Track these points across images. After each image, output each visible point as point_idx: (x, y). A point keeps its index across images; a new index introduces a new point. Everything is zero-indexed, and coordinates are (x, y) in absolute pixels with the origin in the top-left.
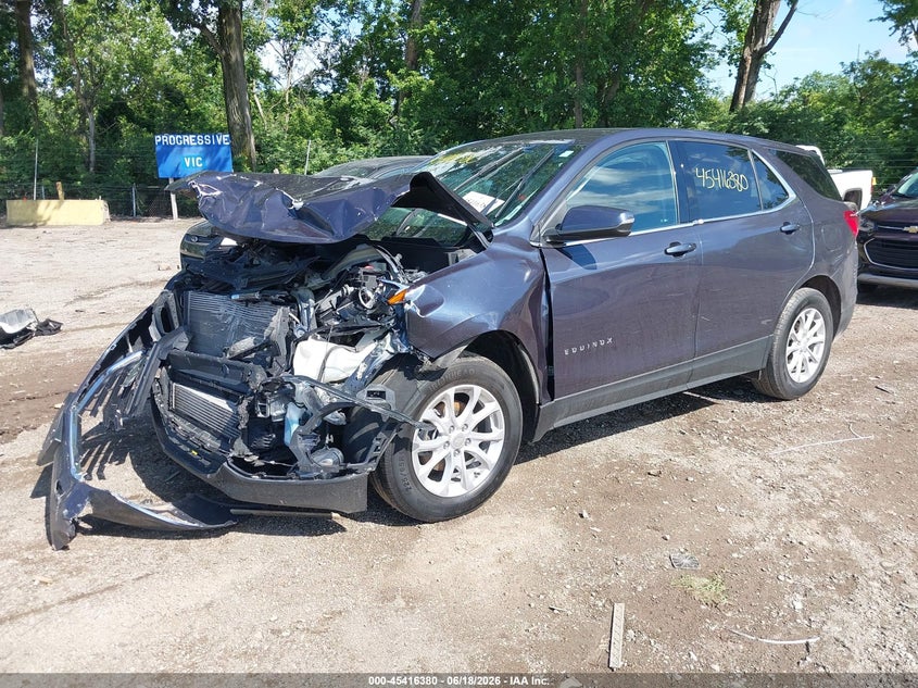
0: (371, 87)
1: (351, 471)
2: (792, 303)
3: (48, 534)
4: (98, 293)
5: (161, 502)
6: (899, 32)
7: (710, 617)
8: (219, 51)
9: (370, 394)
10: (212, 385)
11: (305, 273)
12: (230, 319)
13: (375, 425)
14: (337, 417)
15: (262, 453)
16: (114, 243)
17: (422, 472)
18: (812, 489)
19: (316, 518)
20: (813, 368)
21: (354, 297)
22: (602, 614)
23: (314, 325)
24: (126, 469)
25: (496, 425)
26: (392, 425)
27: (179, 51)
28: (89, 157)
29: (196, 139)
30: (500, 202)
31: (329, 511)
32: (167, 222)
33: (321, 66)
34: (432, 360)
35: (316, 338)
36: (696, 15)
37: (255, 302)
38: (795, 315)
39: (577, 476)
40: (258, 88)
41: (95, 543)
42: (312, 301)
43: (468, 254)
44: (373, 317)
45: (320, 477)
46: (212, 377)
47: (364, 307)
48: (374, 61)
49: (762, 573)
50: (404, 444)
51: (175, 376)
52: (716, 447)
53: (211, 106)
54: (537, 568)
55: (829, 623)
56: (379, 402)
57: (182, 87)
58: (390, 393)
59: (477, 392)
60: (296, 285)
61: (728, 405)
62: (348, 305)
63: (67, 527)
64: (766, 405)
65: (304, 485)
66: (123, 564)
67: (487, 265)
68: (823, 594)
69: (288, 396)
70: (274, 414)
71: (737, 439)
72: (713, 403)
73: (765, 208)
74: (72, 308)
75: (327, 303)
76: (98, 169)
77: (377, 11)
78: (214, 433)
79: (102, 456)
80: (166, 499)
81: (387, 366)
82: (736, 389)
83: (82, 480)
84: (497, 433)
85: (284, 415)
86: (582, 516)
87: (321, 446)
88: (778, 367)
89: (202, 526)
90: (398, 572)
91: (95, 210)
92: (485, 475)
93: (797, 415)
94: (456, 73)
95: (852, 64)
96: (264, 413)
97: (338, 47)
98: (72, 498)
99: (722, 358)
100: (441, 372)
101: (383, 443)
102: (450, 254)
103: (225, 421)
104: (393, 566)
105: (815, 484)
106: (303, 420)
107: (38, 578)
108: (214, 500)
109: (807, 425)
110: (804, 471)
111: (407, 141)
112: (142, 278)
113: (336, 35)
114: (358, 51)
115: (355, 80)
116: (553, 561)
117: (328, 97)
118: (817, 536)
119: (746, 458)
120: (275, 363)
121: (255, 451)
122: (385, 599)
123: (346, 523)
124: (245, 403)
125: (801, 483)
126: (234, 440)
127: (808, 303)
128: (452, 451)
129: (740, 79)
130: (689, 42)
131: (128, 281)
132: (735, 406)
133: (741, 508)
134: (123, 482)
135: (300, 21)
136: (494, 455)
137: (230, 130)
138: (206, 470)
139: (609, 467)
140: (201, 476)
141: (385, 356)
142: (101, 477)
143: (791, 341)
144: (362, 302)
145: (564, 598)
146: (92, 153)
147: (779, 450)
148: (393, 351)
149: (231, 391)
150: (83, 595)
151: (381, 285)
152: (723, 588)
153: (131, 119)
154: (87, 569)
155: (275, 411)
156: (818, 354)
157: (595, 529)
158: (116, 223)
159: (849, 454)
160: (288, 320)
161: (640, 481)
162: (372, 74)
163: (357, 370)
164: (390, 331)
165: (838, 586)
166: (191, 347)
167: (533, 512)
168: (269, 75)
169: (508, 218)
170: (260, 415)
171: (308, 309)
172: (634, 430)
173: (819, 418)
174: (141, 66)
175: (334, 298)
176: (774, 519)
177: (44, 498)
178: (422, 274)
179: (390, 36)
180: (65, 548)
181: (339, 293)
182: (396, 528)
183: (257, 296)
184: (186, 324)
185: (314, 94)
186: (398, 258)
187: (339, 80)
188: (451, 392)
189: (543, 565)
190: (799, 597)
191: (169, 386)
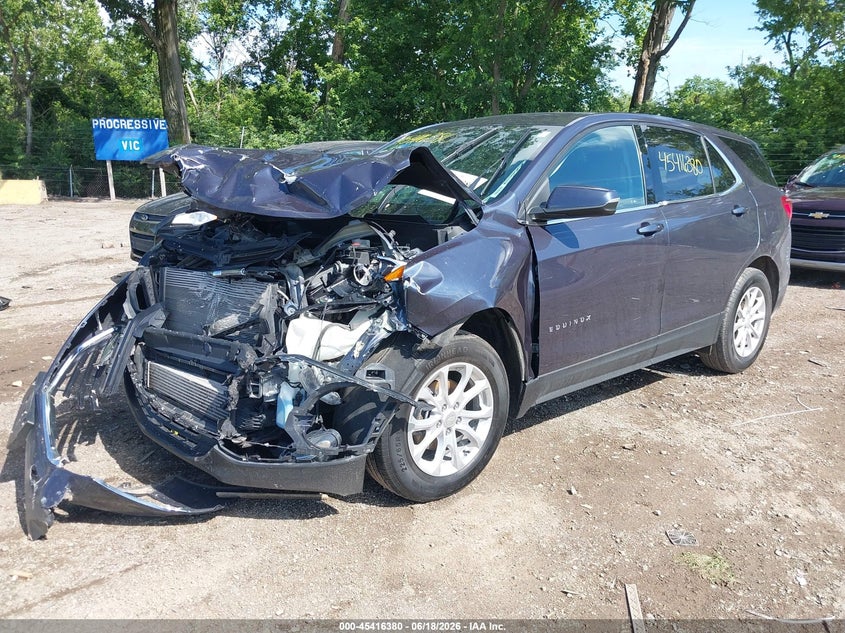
0: (298, 78)
1: (350, 453)
2: (740, 282)
3: (23, 522)
4: (43, 269)
5: (139, 484)
6: (773, 41)
7: (723, 597)
8: (154, 40)
9: (369, 373)
10: (191, 363)
11: (295, 249)
12: (210, 296)
13: (372, 406)
14: (332, 397)
15: (250, 434)
16: (54, 222)
17: (417, 451)
18: (780, 461)
19: (304, 500)
20: (755, 343)
21: (349, 274)
22: (615, 596)
23: (305, 303)
24: (96, 450)
25: (485, 402)
26: (392, 404)
27: (111, 41)
28: (26, 139)
29: (133, 123)
30: (483, 181)
31: (318, 493)
32: (105, 202)
33: (250, 59)
34: (430, 338)
35: (306, 315)
36: (598, 20)
37: (238, 278)
38: (742, 293)
39: (555, 450)
40: (190, 78)
41: (74, 531)
42: (301, 278)
43: (457, 231)
44: (369, 294)
45: (316, 459)
46: (192, 355)
47: (359, 284)
48: (300, 55)
49: (758, 548)
50: (400, 425)
51: (150, 354)
52: (678, 419)
53: (144, 94)
54: (539, 547)
55: (839, 600)
56: (379, 381)
57: (115, 74)
58: (389, 372)
59: (469, 370)
60: (284, 261)
61: (678, 378)
62: (342, 282)
63: (46, 516)
64: (715, 379)
65: (301, 468)
66: (108, 555)
67: (480, 241)
68: (823, 568)
69: (282, 376)
70: (267, 394)
71: (695, 410)
72: (664, 377)
73: (718, 192)
74: (18, 285)
75: (317, 280)
76: (34, 151)
77: (303, 9)
78: (196, 414)
79: (70, 436)
80: (145, 481)
81: (384, 344)
82: (682, 363)
83: (60, 465)
84: (487, 410)
85: (276, 395)
86: (570, 493)
87: (316, 427)
88: (727, 343)
89: (189, 511)
90: (401, 557)
91: (32, 190)
92: (475, 452)
93: (745, 387)
94: (380, 67)
95: (737, 68)
96: (256, 393)
97: (266, 41)
98: (50, 483)
99: (682, 335)
100: (437, 350)
101: (381, 425)
102: (439, 231)
103: (209, 402)
104: (394, 550)
105: (782, 456)
106: (297, 400)
107: (16, 573)
108: (195, 481)
109: (758, 398)
110: (768, 443)
111: (336, 129)
112: (86, 255)
113: (264, 29)
114: (285, 45)
115: (284, 72)
116: (553, 542)
117: (257, 87)
118: (799, 510)
119: (710, 430)
120: (264, 342)
121: (243, 432)
122: (392, 587)
123: (336, 504)
124: (235, 383)
125: (768, 454)
126: (222, 421)
127: (753, 282)
128: (445, 430)
129: (638, 79)
130: (591, 45)
131: (73, 258)
132: (685, 379)
133: (719, 481)
134: (95, 462)
135: (230, 15)
136: (483, 432)
137: (166, 116)
138: (192, 453)
139: (584, 443)
140: (187, 458)
141: (382, 335)
142: (72, 459)
143: (738, 318)
144: (357, 280)
145: (574, 580)
146: (29, 135)
147: (738, 423)
148: (390, 329)
149: (213, 370)
150: (68, 591)
151: (374, 261)
152: (726, 565)
153: (66, 103)
154: (68, 561)
155: (267, 391)
156: (759, 329)
157: (586, 506)
158: (53, 203)
159: (804, 426)
160: (276, 297)
161: (617, 455)
162: (299, 67)
163: (354, 349)
164: (388, 308)
165: (834, 560)
166: (167, 324)
167: (522, 489)
168: (200, 65)
169: (494, 195)
170: (252, 396)
171: (298, 286)
172: (598, 404)
173: (765, 390)
174: (76, 55)
175: (324, 275)
176: (755, 492)
177: (13, 483)
178: (417, 251)
179: (316, 32)
180: (43, 538)
181: (331, 270)
182: (388, 509)
183: (242, 272)
184: (161, 301)
185: (243, 84)
186: (392, 234)
187: (267, 72)
188: (445, 370)
189: (544, 546)
190: (801, 573)
191: (144, 365)
